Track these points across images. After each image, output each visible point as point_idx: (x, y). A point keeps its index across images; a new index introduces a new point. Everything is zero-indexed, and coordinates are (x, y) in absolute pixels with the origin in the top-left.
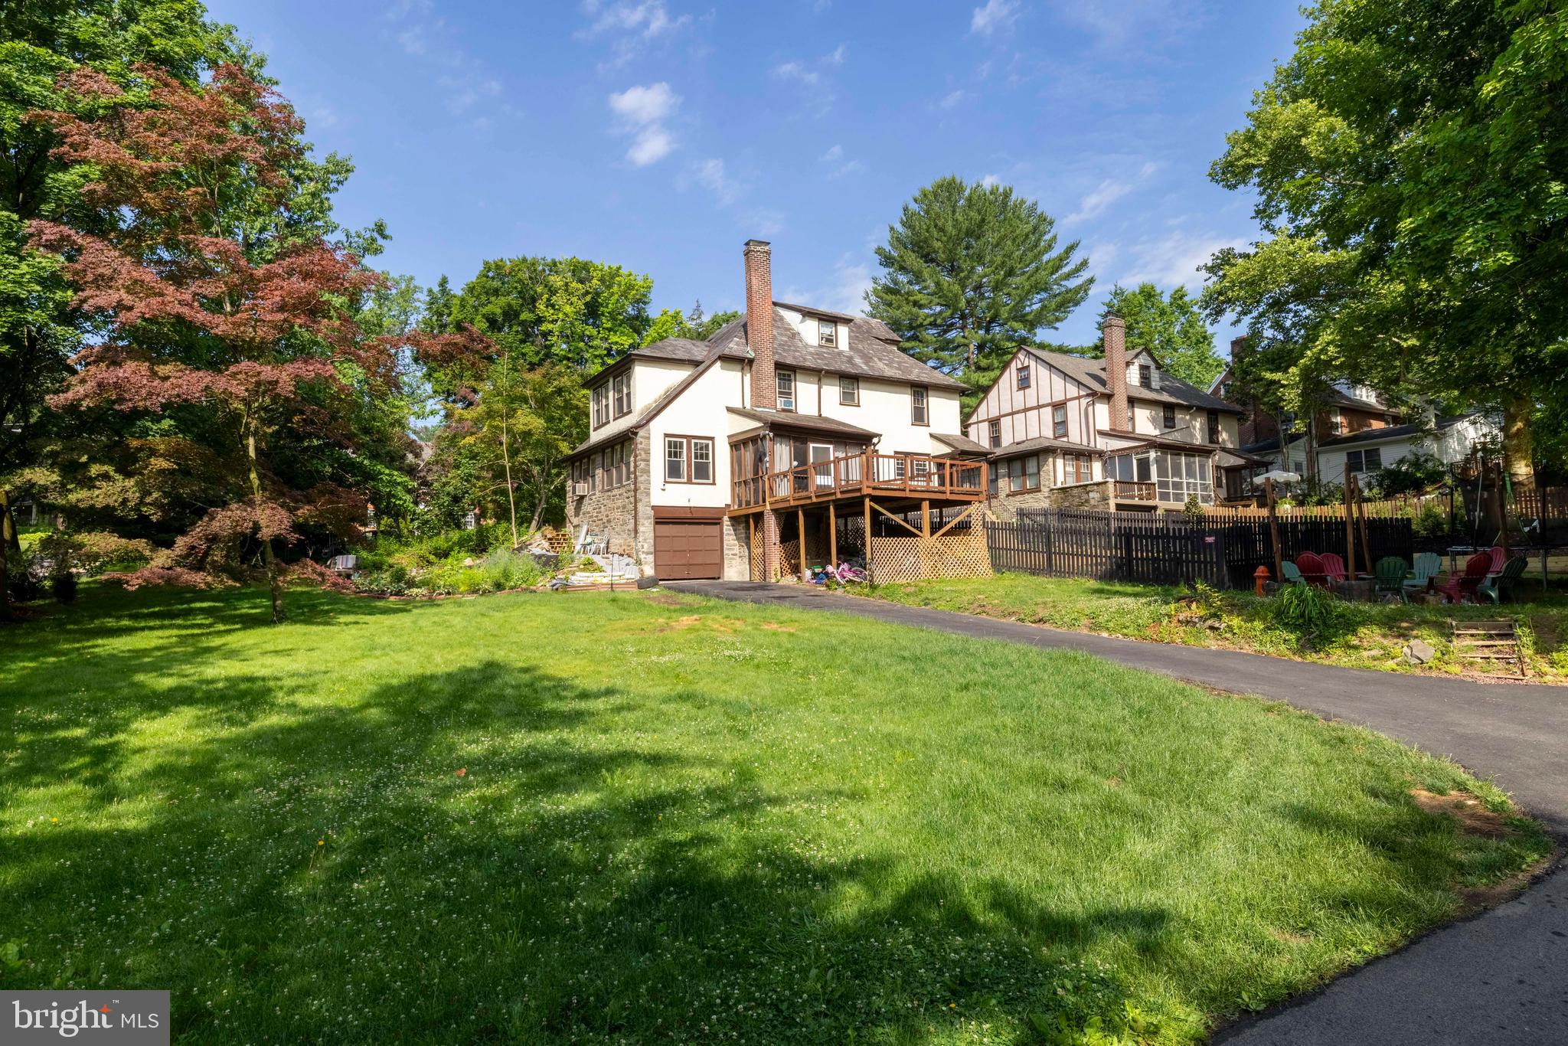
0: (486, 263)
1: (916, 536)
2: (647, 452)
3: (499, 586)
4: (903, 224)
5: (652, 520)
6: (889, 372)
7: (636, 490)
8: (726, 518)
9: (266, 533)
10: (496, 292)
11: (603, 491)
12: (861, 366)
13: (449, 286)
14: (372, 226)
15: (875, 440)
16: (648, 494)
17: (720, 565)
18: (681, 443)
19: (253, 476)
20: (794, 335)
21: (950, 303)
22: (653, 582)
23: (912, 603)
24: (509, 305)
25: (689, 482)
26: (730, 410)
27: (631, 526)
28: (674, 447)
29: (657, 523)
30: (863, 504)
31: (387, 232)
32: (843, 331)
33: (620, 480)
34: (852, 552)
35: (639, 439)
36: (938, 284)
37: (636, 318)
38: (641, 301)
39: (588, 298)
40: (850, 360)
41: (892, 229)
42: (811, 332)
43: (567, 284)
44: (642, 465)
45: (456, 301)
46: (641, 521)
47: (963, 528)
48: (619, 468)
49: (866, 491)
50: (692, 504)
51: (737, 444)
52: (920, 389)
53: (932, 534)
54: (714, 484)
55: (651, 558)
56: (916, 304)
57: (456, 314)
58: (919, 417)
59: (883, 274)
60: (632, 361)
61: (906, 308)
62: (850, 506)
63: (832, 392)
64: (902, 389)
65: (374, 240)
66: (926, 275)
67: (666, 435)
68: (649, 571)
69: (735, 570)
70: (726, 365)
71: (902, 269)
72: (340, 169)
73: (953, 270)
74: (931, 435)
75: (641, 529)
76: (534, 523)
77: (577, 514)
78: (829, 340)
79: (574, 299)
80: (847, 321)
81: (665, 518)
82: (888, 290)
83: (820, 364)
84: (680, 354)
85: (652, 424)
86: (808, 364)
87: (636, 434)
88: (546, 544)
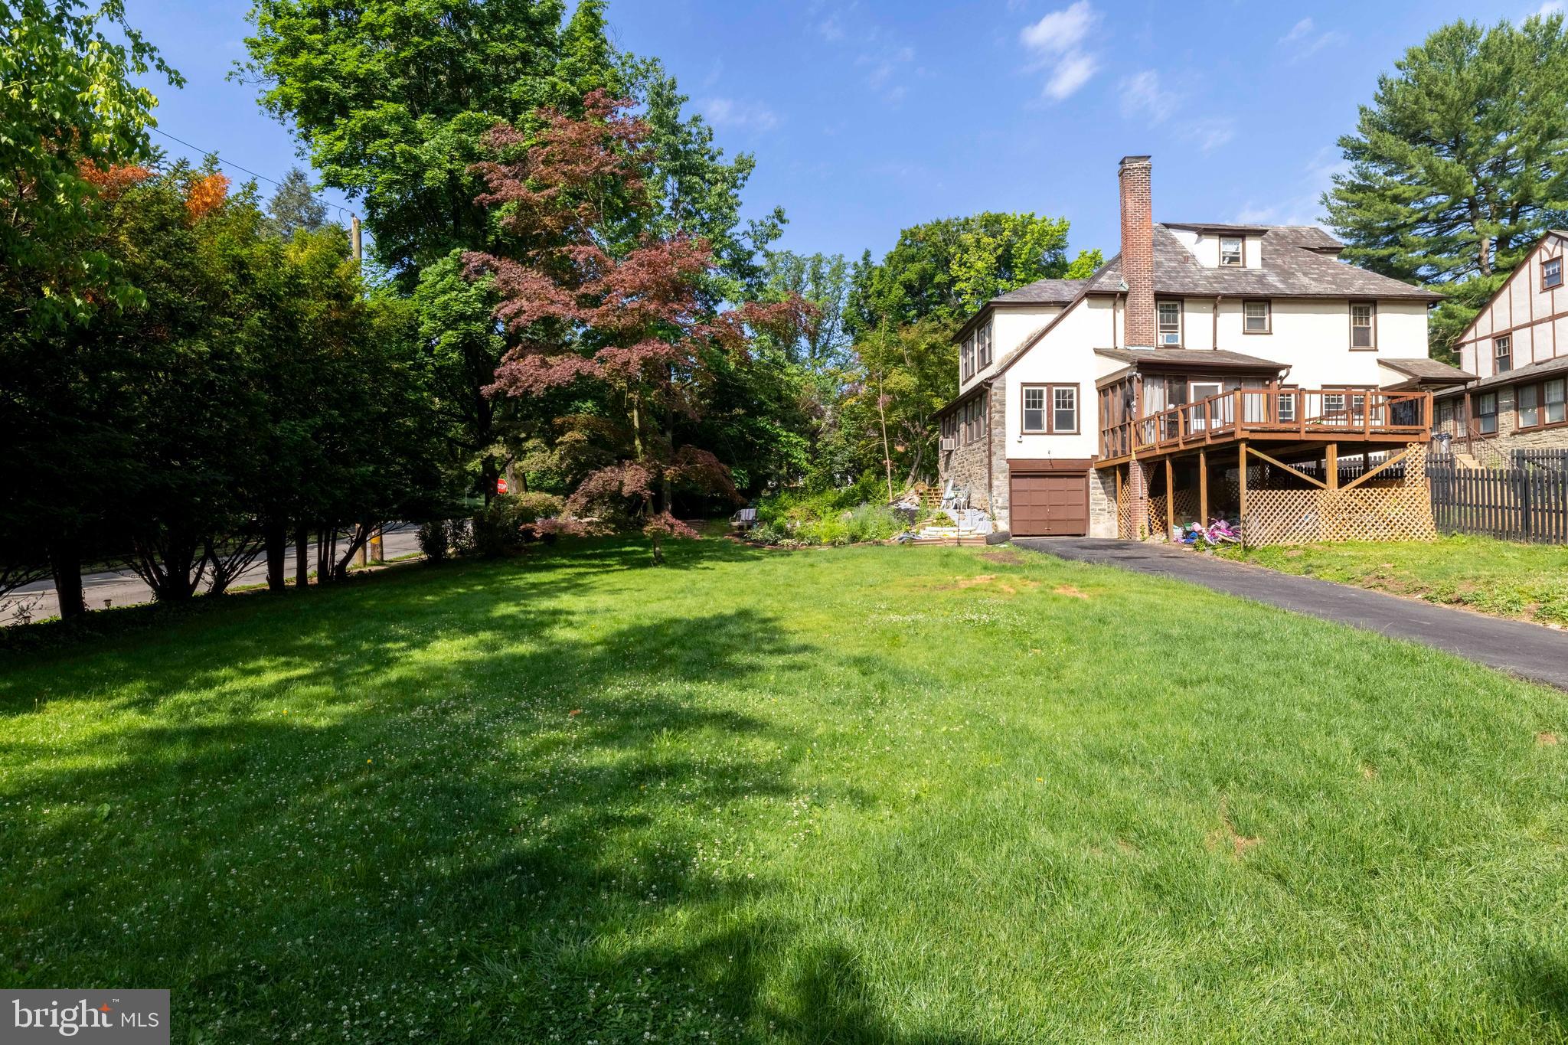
0: (903, 232)
1: (1313, 487)
2: (1003, 403)
3: (854, 539)
4: (1379, 100)
5: (1007, 474)
6: (1315, 288)
7: (990, 443)
8: (1092, 470)
9: (626, 491)
10: (912, 259)
11: (967, 445)
12: (1276, 284)
13: (871, 259)
14: (772, 214)
15: (1282, 373)
16: (1003, 447)
17: (1086, 521)
18: (1041, 392)
19: (637, 442)
20: (1187, 258)
21: (1453, 188)
22: (1004, 538)
23: (1289, 572)
24: (924, 270)
25: (1050, 432)
26: (1098, 352)
27: (986, 481)
28: (1032, 397)
29: (1013, 477)
30: (1236, 452)
31: (785, 217)
32: (1253, 249)
33: (979, 435)
34: (1226, 507)
35: (993, 390)
36: (1429, 168)
37: (1053, 265)
38: (1057, 245)
39: (1000, 251)
40: (1261, 279)
41: (1363, 110)
42: (1208, 253)
43: (978, 241)
44: (996, 417)
45: (877, 273)
46: (995, 475)
47: (1393, 478)
48: (977, 421)
49: (1239, 435)
50: (1052, 456)
51: (1105, 389)
52: (1362, 305)
53: (1342, 483)
54: (1078, 433)
55: (1006, 513)
56: (1396, 199)
57: (877, 286)
58: (1362, 340)
59: (1347, 170)
60: (992, 310)
61: (1380, 207)
62: (1223, 454)
63: (1233, 320)
64: (1336, 308)
65: (774, 226)
66: (1412, 159)
67: (1024, 384)
68: (1004, 526)
69: (1103, 526)
70: (1095, 302)
71: (1377, 158)
72: (745, 166)
73: (1458, 145)
74: (1380, 362)
75: (995, 483)
76: (910, 478)
77: (946, 470)
78: (1234, 259)
79: (986, 255)
80: (1259, 233)
81: (1021, 471)
82: (1354, 188)
83: (1219, 289)
84: (1046, 297)
85: (1007, 374)
86: (1200, 290)
87: (990, 385)
88: (917, 499)
